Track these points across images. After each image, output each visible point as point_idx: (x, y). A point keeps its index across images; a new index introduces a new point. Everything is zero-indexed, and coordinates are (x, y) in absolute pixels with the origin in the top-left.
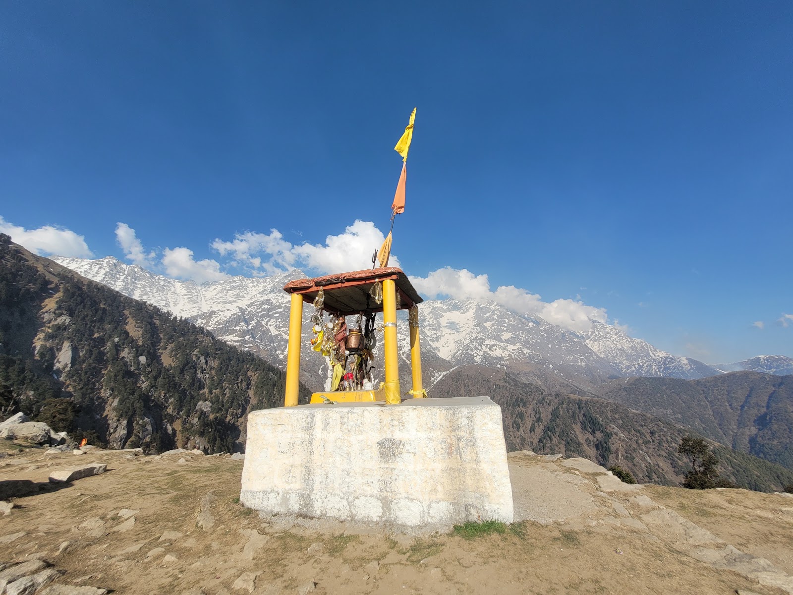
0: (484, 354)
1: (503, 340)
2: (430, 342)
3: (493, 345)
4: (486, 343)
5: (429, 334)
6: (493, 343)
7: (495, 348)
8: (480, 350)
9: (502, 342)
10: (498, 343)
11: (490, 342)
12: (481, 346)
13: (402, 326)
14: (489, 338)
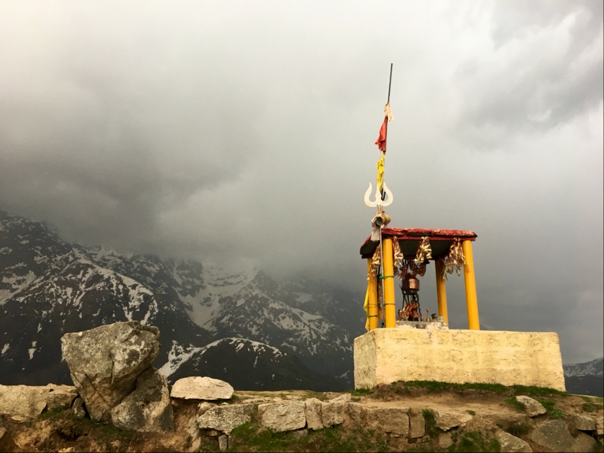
0: (265, 324)
1: (297, 304)
2: (179, 294)
3: (281, 311)
4: (271, 305)
5: (180, 281)
6: (281, 307)
7: (283, 315)
8: (259, 317)
9: (295, 307)
10: (288, 308)
11: (277, 306)
12: (263, 311)
13: (134, 263)
14: (275, 299)
